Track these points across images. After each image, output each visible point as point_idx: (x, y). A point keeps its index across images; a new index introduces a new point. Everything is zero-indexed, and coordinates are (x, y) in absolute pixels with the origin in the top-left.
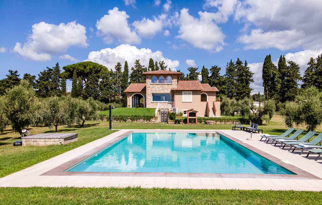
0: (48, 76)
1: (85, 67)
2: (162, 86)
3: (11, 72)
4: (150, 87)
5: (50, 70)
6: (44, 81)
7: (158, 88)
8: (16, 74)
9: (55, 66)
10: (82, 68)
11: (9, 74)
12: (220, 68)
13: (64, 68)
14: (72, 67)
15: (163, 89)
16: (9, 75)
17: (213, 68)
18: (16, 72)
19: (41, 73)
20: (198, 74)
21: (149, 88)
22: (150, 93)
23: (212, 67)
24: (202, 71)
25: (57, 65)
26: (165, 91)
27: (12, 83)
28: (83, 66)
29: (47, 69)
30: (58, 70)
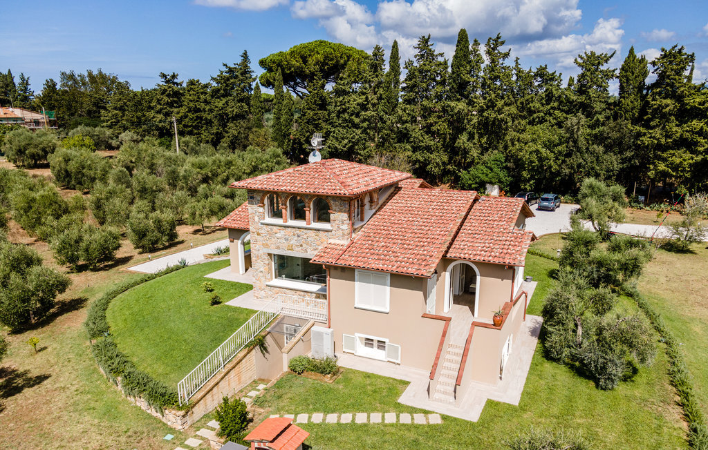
0: (227, 85)
1: (305, 60)
2: (298, 232)
3: (164, 76)
4: (262, 231)
5: (231, 70)
7: (287, 240)
8: (176, 81)
9: (239, 60)
11: (161, 81)
12: (692, 56)
13: (262, 63)
14: (274, 62)
15: (301, 246)
16: (161, 84)
17: (665, 56)
18: (174, 76)
19: (213, 79)
20: (608, 75)
21: (258, 234)
22: (261, 252)
23: (663, 50)
24: (623, 69)
25: (245, 56)
26: (309, 251)
27: (167, 103)
28: (301, 57)
29: (224, 69)
30: (245, 71)
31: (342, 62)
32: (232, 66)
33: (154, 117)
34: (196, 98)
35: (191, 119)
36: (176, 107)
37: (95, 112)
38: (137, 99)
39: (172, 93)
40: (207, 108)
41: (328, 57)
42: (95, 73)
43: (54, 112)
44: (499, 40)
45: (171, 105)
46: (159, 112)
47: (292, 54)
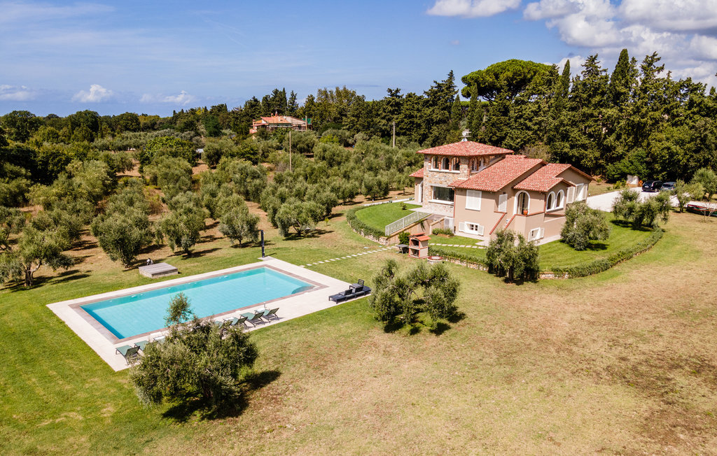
0: (435, 97)
1: (497, 76)
2: (445, 175)
3: (390, 91)
5: (439, 86)
6: (428, 107)
7: (439, 179)
8: (398, 94)
9: (446, 78)
10: (490, 79)
11: (387, 95)
13: (464, 80)
14: (473, 79)
15: (446, 181)
16: (387, 97)
18: (397, 91)
19: (425, 92)
21: (427, 176)
22: (428, 185)
25: (451, 75)
27: (390, 112)
28: (494, 75)
29: (435, 85)
30: (450, 86)
31: (529, 76)
32: (441, 82)
33: (380, 122)
34: (411, 107)
35: (406, 123)
36: (396, 114)
37: (339, 119)
38: (369, 108)
39: (395, 103)
40: (419, 114)
41: (517, 73)
42: (341, 89)
43: (311, 119)
44: (655, 57)
45: (392, 113)
46: (383, 118)
47: (488, 72)
